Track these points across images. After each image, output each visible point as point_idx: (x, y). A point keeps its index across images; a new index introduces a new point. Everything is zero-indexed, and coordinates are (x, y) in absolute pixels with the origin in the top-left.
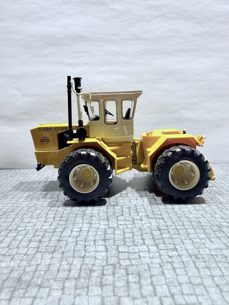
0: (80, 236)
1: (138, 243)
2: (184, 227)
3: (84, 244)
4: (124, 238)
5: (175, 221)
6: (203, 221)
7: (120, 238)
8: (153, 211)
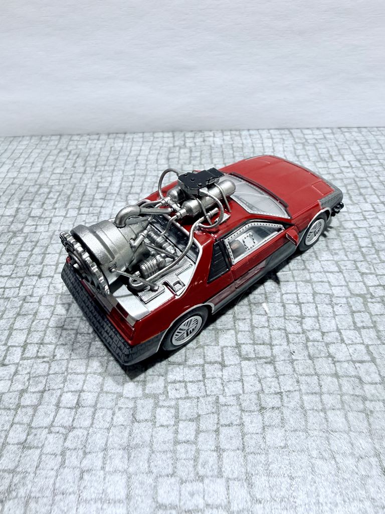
0: (74, 428)
1: (205, 468)
2: (321, 402)
3: (80, 463)
4: (177, 442)
5: (301, 371)
6: (369, 375)
7: (166, 440)
8: (253, 327)
